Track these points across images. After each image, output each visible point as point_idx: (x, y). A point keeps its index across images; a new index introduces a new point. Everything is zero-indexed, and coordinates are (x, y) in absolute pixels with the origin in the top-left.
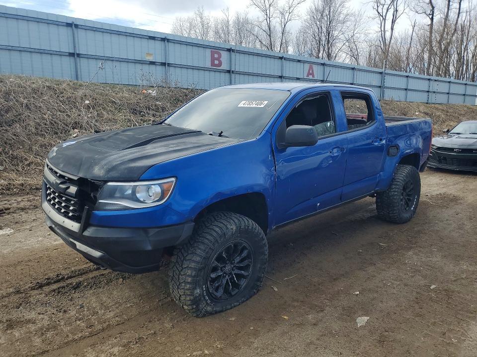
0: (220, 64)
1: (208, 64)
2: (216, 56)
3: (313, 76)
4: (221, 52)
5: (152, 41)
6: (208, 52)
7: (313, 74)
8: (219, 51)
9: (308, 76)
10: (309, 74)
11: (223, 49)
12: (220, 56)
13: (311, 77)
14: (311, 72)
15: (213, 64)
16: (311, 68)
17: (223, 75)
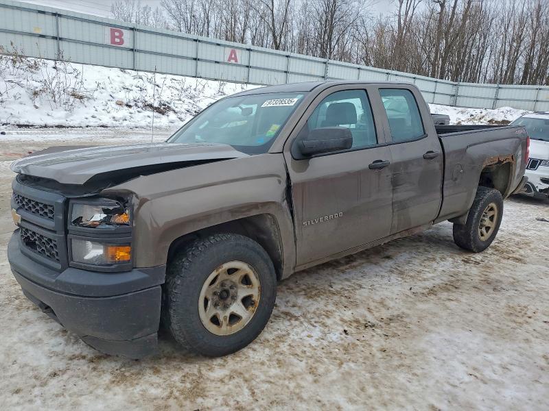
0: (122, 42)
1: (108, 41)
2: (117, 34)
3: (236, 61)
4: (124, 31)
5: (42, 16)
6: (108, 29)
7: (236, 60)
8: (122, 30)
9: (229, 60)
10: (230, 58)
11: (126, 28)
12: (121, 34)
13: (233, 61)
14: (233, 56)
15: (113, 42)
16: (233, 52)
17: (125, 52)
